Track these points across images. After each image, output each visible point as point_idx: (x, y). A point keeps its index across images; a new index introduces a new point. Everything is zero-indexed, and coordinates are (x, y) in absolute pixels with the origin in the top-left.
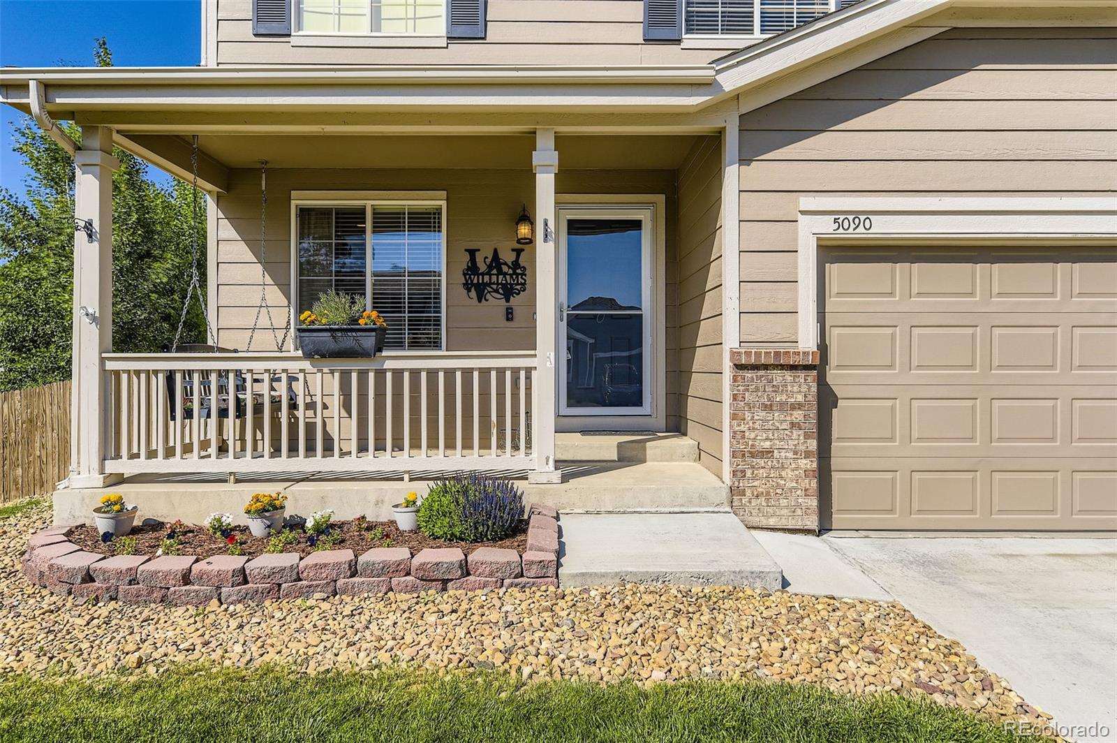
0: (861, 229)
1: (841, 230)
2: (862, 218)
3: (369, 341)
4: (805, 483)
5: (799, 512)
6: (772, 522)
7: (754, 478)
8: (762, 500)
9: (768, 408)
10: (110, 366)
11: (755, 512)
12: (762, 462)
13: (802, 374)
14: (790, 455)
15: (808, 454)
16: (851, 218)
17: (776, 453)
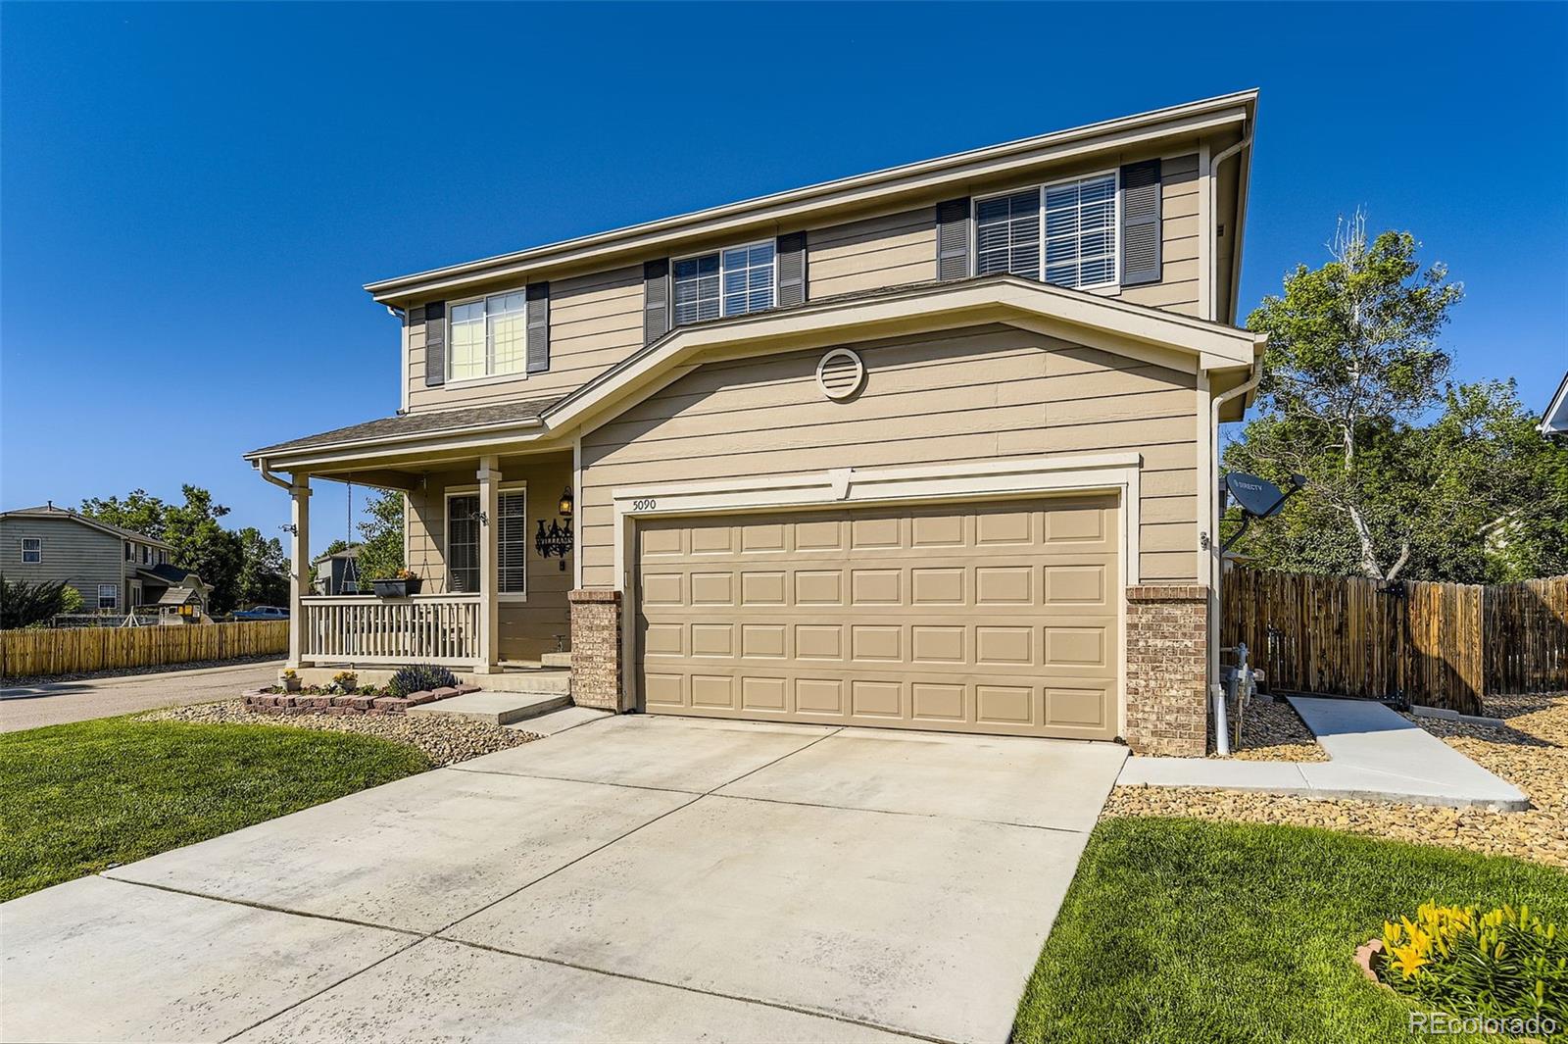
0: (649, 508)
1: (638, 510)
2: (650, 500)
3: (403, 589)
4: (610, 678)
5: (607, 697)
6: (592, 703)
7: (583, 675)
8: (587, 688)
9: (590, 629)
10: (304, 603)
11: (583, 696)
12: (587, 664)
13: (607, 606)
14: (602, 660)
15: (611, 660)
16: (643, 501)
17: (595, 659)
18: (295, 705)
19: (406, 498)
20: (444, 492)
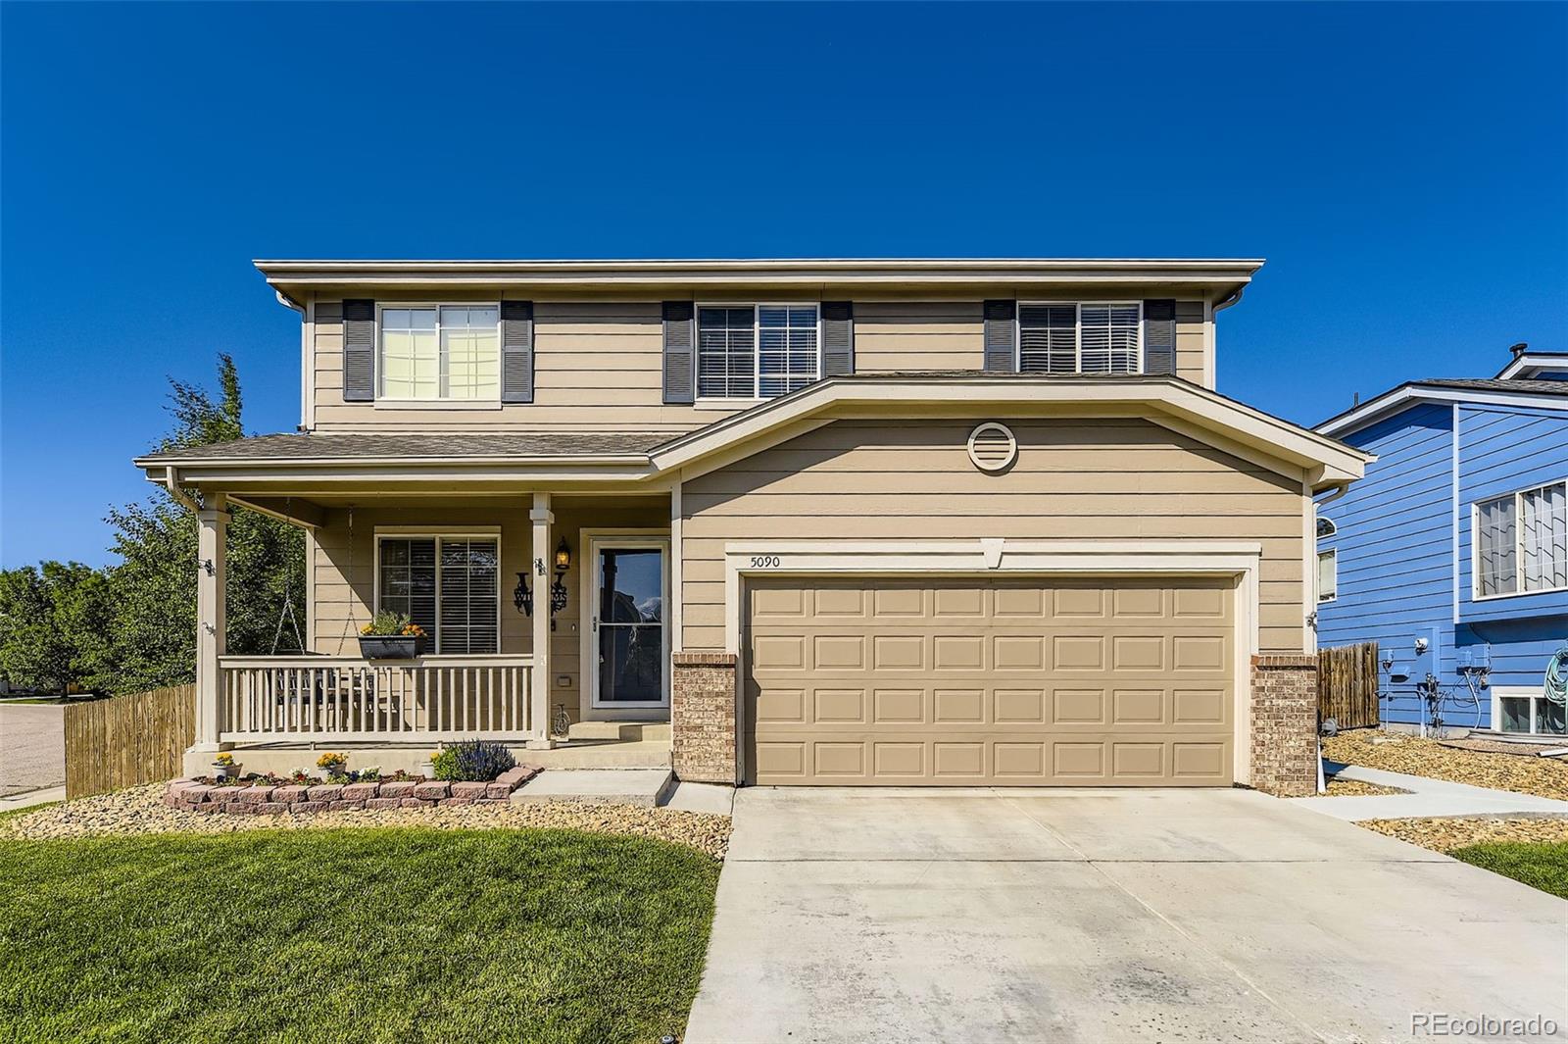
0: (771, 566)
1: (757, 566)
2: (772, 557)
3: (411, 647)
4: (726, 749)
5: (722, 770)
6: (702, 777)
7: (689, 746)
8: (695, 762)
9: (699, 695)
10: (224, 665)
11: (690, 770)
12: (695, 734)
13: (724, 671)
14: (715, 729)
15: (728, 729)
16: (764, 557)
17: (705, 728)
18: (307, 800)
19: (309, 538)
20: (373, 534)
